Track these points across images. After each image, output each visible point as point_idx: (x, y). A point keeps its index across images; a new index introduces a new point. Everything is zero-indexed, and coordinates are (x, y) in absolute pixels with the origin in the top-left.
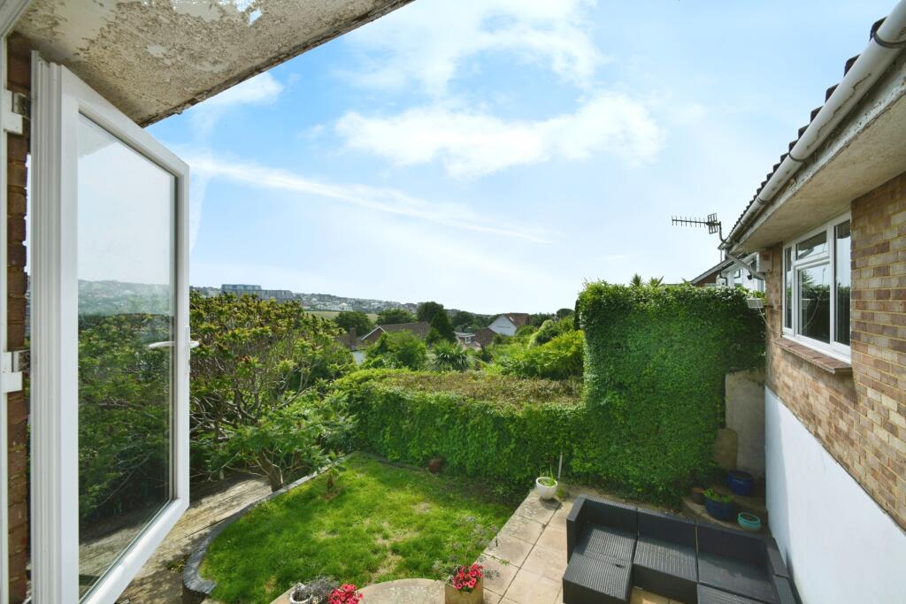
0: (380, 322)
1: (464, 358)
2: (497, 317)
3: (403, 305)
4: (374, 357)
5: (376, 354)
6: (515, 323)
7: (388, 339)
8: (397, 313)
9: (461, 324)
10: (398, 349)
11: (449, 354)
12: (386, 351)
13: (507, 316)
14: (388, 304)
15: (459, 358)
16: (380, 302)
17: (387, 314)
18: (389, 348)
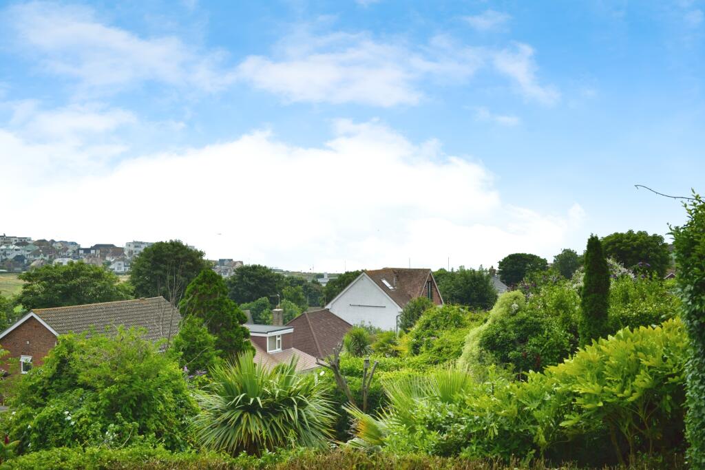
0: (30, 301)
1: (302, 404)
2: (344, 281)
3: (87, 251)
4: (36, 406)
5: (45, 394)
6: (398, 296)
7: (75, 355)
8: (75, 272)
9: (249, 300)
10: (109, 382)
11: (264, 396)
12: (73, 386)
13: (376, 276)
14: (45, 246)
15: (291, 404)
16: (23, 242)
17: (48, 277)
18: (82, 378)
